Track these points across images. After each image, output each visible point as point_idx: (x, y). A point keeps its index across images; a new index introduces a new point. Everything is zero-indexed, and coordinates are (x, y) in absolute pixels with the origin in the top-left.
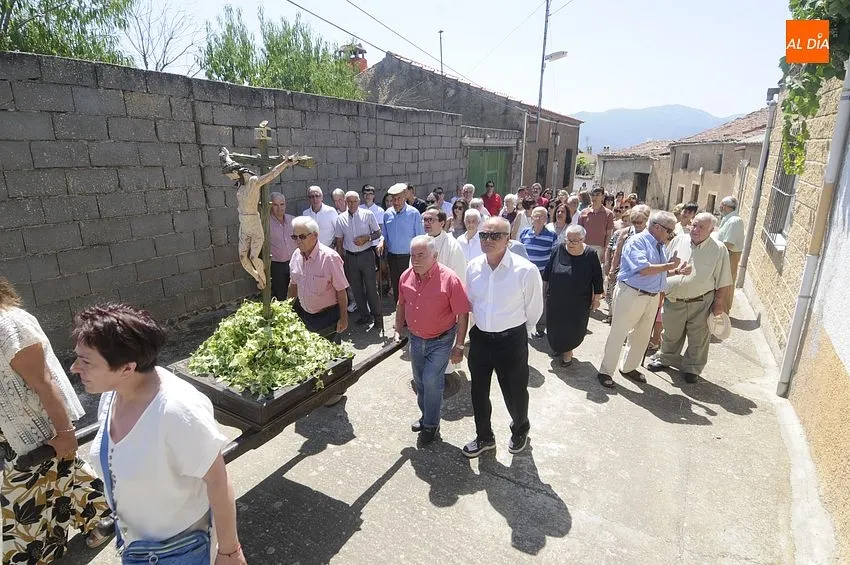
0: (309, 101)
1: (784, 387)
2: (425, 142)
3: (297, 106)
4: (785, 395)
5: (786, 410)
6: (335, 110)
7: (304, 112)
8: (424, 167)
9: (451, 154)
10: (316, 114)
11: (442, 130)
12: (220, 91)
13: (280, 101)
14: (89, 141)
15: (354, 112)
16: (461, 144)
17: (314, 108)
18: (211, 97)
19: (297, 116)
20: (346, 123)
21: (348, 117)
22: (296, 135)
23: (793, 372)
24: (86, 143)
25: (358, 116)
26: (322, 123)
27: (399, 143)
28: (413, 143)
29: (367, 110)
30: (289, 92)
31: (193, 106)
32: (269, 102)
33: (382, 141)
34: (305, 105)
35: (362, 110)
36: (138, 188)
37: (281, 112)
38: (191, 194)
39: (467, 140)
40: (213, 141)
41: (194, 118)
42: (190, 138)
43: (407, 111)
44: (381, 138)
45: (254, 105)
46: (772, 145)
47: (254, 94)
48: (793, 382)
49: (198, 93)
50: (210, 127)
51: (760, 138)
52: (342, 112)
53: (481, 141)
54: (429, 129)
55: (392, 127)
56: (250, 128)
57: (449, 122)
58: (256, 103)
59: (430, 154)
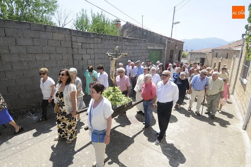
0: (104, 36)
1: (245, 127)
2: (136, 48)
3: (100, 37)
4: (245, 129)
5: (245, 134)
6: (111, 38)
7: (102, 39)
8: (136, 55)
9: (144, 51)
10: (105, 40)
11: (142, 44)
12: (79, 33)
13: (95, 36)
14: (42, 46)
16: (147, 48)
17: (105, 38)
18: (76, 35)
19: (100, 40)
20: (114, 42)
21: (114, 40)
22: (99, 45)
23: (248, 122)
24: (42, 47)
25: (117, 40)
26: (107, 42)
27: (128, 48)
28: (133, 48)
30: (98, 33)
31: (71, 37)
32: (92, 36)
34: (102, 37)
35: (119, 38)
36: (55, 59)
37: (95, 39)
38: (69, 61)
39: (149, 47)
40: (76, 47)
41: (71, 40)
42: (70, 46)
43: (131, 39)
44: (124, 46)
46: (243, 51)
47: (88, 34)
48: (248, 126)
49: (73, 34)
50: (76, 43)
51: (239, 49)
53: (153, 48)
54: (138, 44)
55: (127, 43)
56: (86, 43)
57: (144, 42)
58: (89, 36)
59: (138, 51)
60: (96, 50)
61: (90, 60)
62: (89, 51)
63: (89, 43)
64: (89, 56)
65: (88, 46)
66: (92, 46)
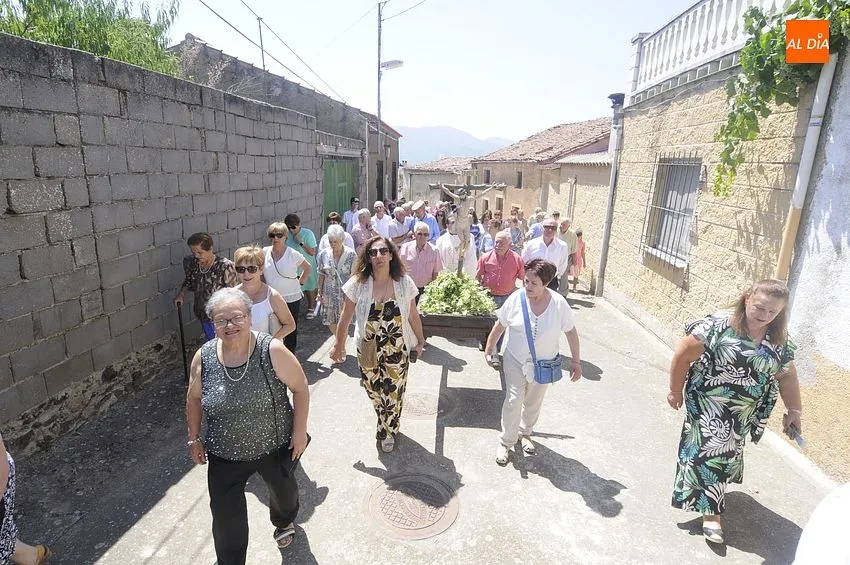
0: (131, 76)
2: (282, 148)
3: (110, 79)
6: (170, 94)
7: (123, 91)
8: (282, 178)
9: (308, 163)
10: (142, 96)
11: (299, 134)
13: (83, 68)
15: (197, 100)
16: (316, 151)
17: (138, 87)
19: (112, 96)
20: (187, 116)
21: (189, 105)
22: (113, 127)
25: (201, 106)
26: (151, 111)
27: (253, 147)
28: (269, 148)
29: (213, 98)
30: (97, 58)
32: (64, 70)
33: (235, 144)
34: (124, 81)
35: (207, 98)
37: (86, 89)
39: (325, 149)
43: (260, 106)
44: (232, 138)
45: (37, 71)
52: (181, 97)
53: (333, 150)
54: (285, 132)
55: (244, 126)
56: (28, 111)
57: (304, 125)
58: (41, 69)
59: (287, 163)
60: (93, 154)
61: (64, 216)
62: (48, 160)
63: (45, 113)
64: (57, 189)
65: (39, 128)
66: (67, 130)
